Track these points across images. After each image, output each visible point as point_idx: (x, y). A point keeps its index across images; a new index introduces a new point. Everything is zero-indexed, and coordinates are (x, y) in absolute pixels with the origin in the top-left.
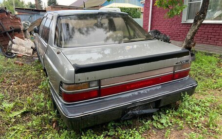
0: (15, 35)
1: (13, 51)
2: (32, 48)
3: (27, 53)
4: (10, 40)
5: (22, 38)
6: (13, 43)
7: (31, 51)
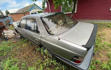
0: (3, 30)
1: (6, 37)
2: (13, 33)
3: (13, 36)
4: (2, 32)
5: (7, 30)
6: (4, 33)
7: (14, 34)
